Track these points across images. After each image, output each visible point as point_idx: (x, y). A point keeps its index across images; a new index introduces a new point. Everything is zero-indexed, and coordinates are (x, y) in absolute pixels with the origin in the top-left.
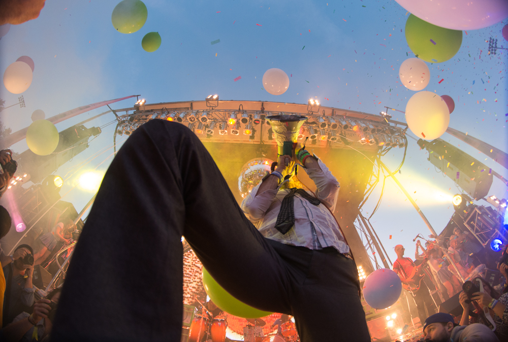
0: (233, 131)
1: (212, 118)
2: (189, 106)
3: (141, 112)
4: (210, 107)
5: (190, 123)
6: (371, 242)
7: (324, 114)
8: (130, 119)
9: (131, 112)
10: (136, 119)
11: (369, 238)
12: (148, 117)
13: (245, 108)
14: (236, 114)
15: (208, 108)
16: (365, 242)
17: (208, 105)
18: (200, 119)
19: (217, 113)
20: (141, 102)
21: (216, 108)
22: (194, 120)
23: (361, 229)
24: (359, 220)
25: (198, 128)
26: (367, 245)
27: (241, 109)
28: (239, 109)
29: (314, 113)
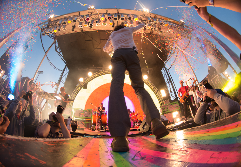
0: (103, 24)
1: (92, 18)
2: (78, 14)
3: (52, 21)
4: (90, 13)
5: (80, 22)
6: (169, 80)
7: (151, 17)
8: (47, 27)
9: (47, 23)
10: (51, 26)
11: (168, 78)
12: (57, 23)
13: (109, 12)
14: (105, 15)
15: (89, 14)
16: (166, 80)
17: (89, 12)
18: (86, 19)
19: (94, 15)
20: (52, 16)
21: (93, 13)
22: (82, 20)
23: (165, 74)
24: (164, 69)
25: (85, 24)
26: (167, 81)
27: (107, 13)
28: (106, 13)
29: (145, 16)
